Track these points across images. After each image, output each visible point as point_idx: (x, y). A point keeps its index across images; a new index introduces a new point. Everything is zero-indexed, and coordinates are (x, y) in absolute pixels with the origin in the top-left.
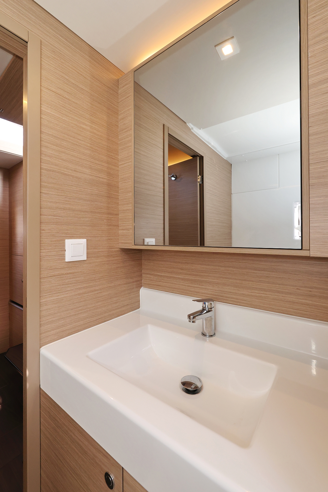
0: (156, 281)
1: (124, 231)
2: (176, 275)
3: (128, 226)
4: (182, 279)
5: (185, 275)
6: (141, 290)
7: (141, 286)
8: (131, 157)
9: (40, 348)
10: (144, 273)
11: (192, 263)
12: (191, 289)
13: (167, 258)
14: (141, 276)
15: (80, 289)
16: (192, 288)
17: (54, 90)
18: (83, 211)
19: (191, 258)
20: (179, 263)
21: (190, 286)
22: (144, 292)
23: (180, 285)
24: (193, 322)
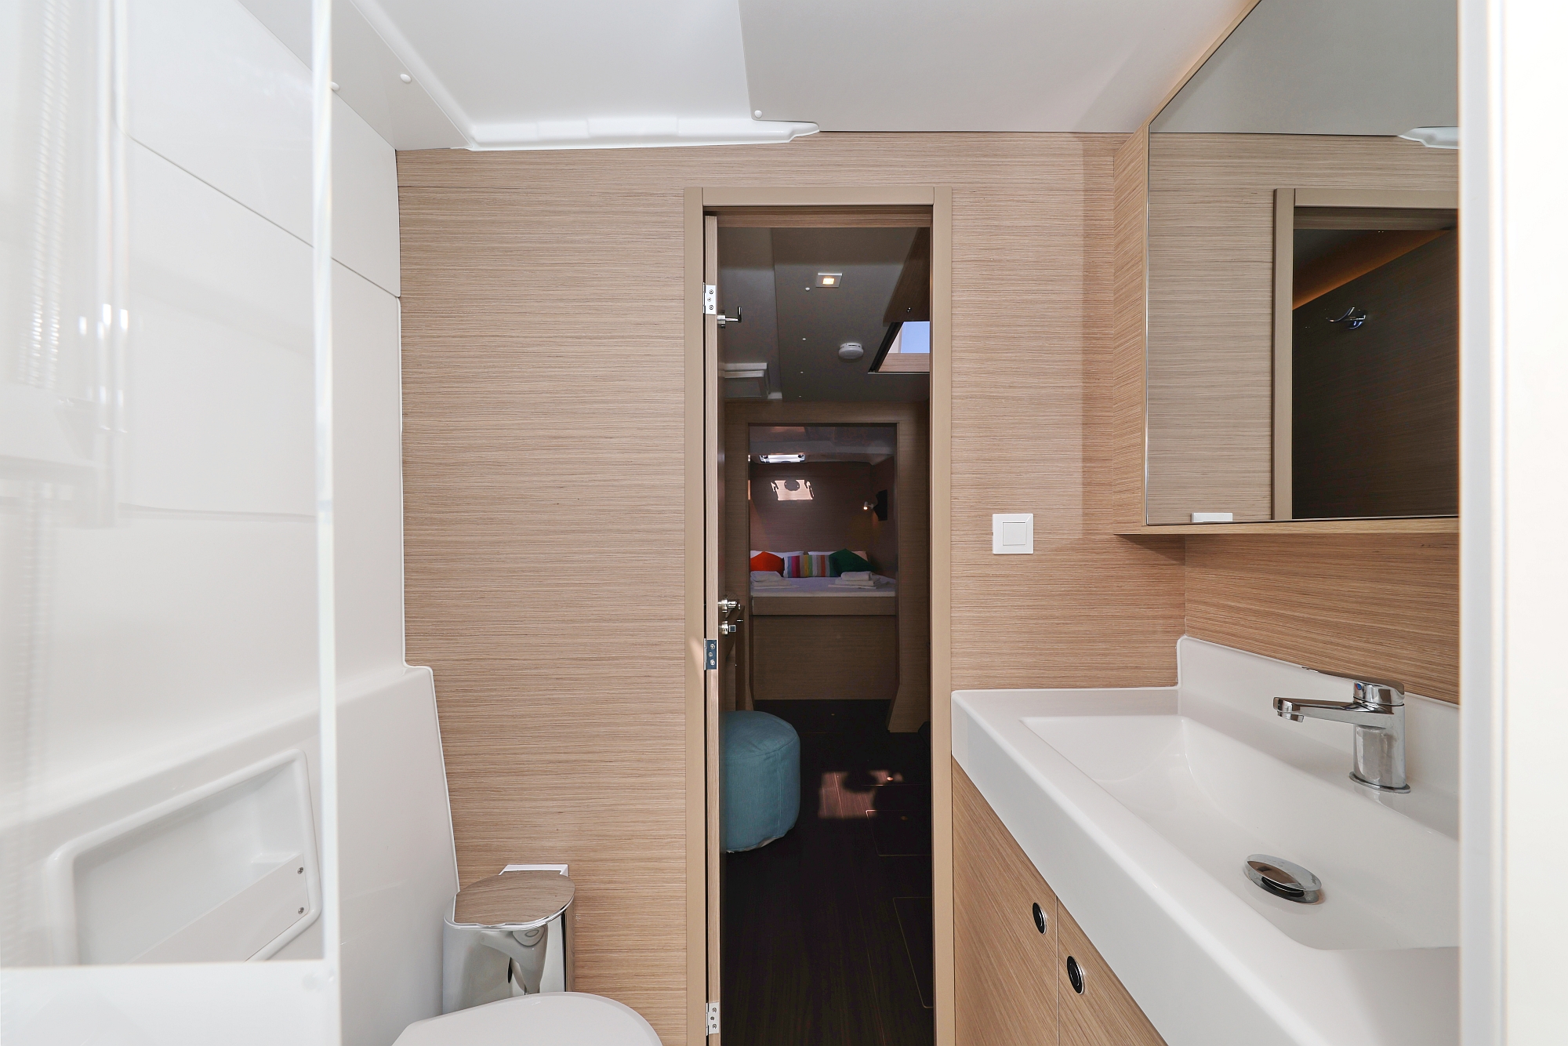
0: (1226, 623)
1: (1124, 496)
2: (1285, 609)
3: (1133, 482)
4: (1304, 621)
5: (1316, 611)
6: (1179, 641)
7: (1183, 633)
8: (1140, 323)
9: (952, 691)
10: (1190, 601)
11: (1339, 577)
12: (1335, 653)
13: (1257, 562)
14: (1181, 606)
15: (1020, 607)
16: (1339, 648)
17: (973, 257)
18: (1028, 460)
19: (1337, 561)
20: (1296, 574)
21: (1331, 643)
22: (1187, 648)
23: (1297, 636)
24: (1295, 718)
